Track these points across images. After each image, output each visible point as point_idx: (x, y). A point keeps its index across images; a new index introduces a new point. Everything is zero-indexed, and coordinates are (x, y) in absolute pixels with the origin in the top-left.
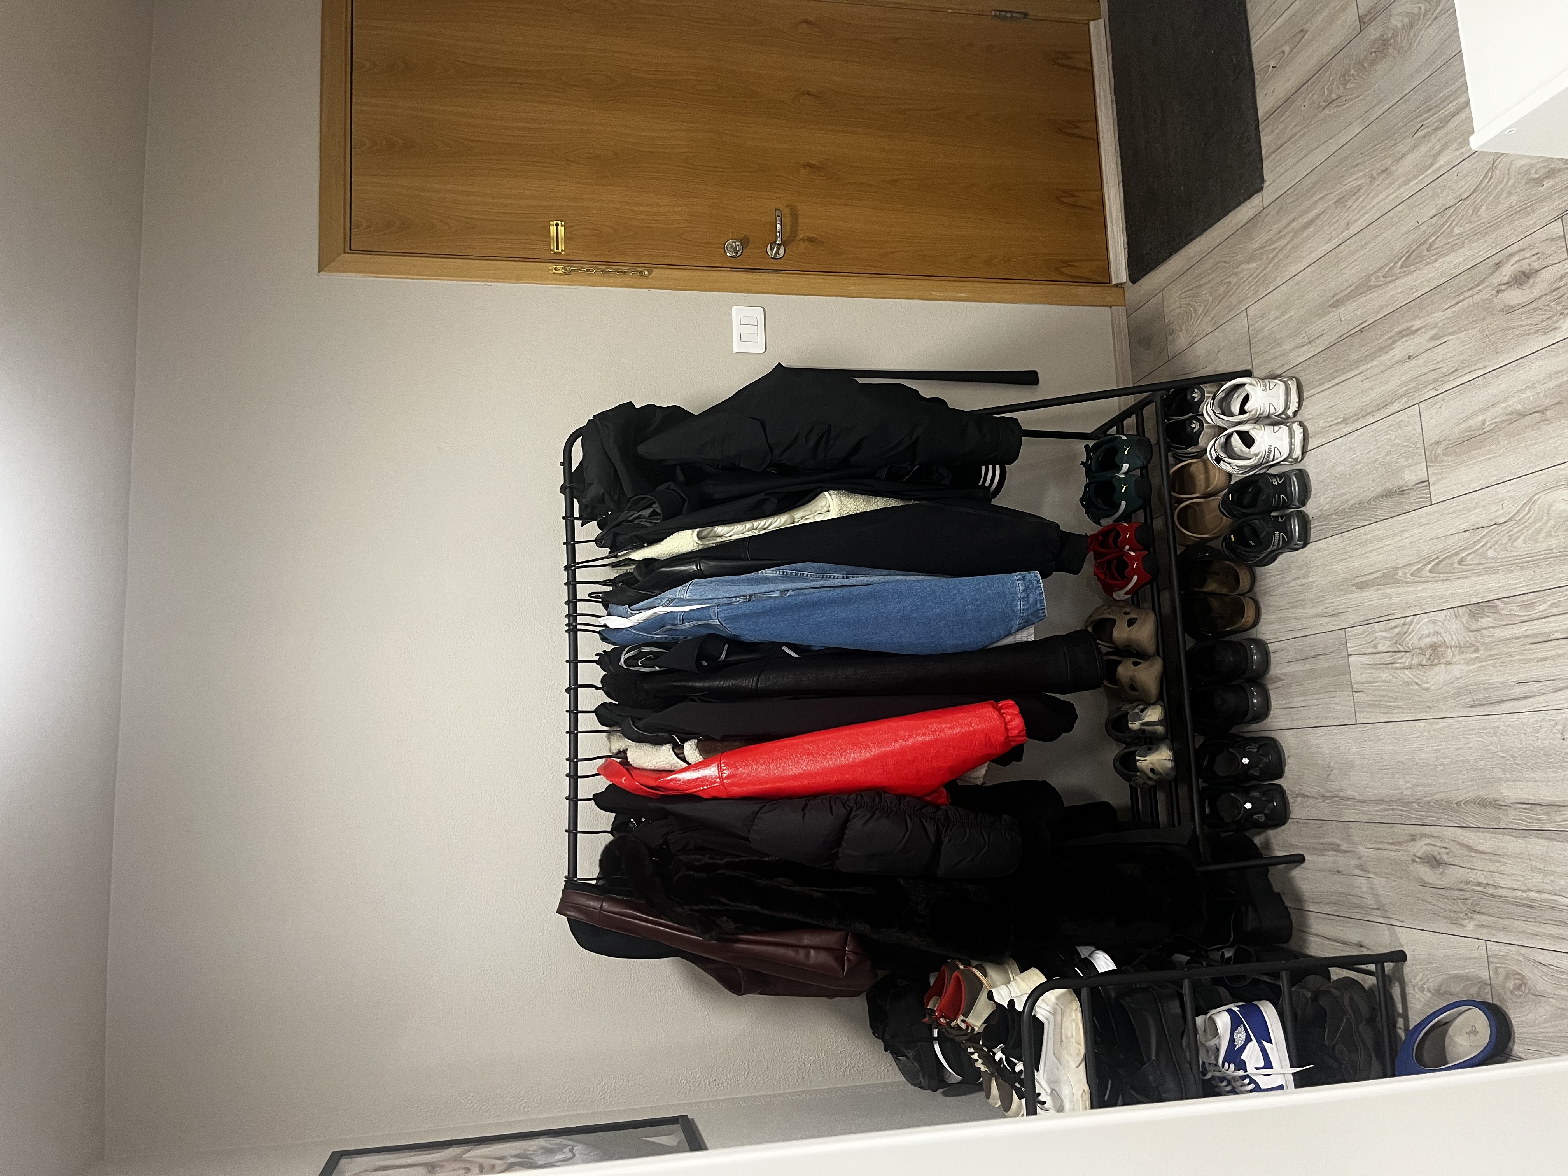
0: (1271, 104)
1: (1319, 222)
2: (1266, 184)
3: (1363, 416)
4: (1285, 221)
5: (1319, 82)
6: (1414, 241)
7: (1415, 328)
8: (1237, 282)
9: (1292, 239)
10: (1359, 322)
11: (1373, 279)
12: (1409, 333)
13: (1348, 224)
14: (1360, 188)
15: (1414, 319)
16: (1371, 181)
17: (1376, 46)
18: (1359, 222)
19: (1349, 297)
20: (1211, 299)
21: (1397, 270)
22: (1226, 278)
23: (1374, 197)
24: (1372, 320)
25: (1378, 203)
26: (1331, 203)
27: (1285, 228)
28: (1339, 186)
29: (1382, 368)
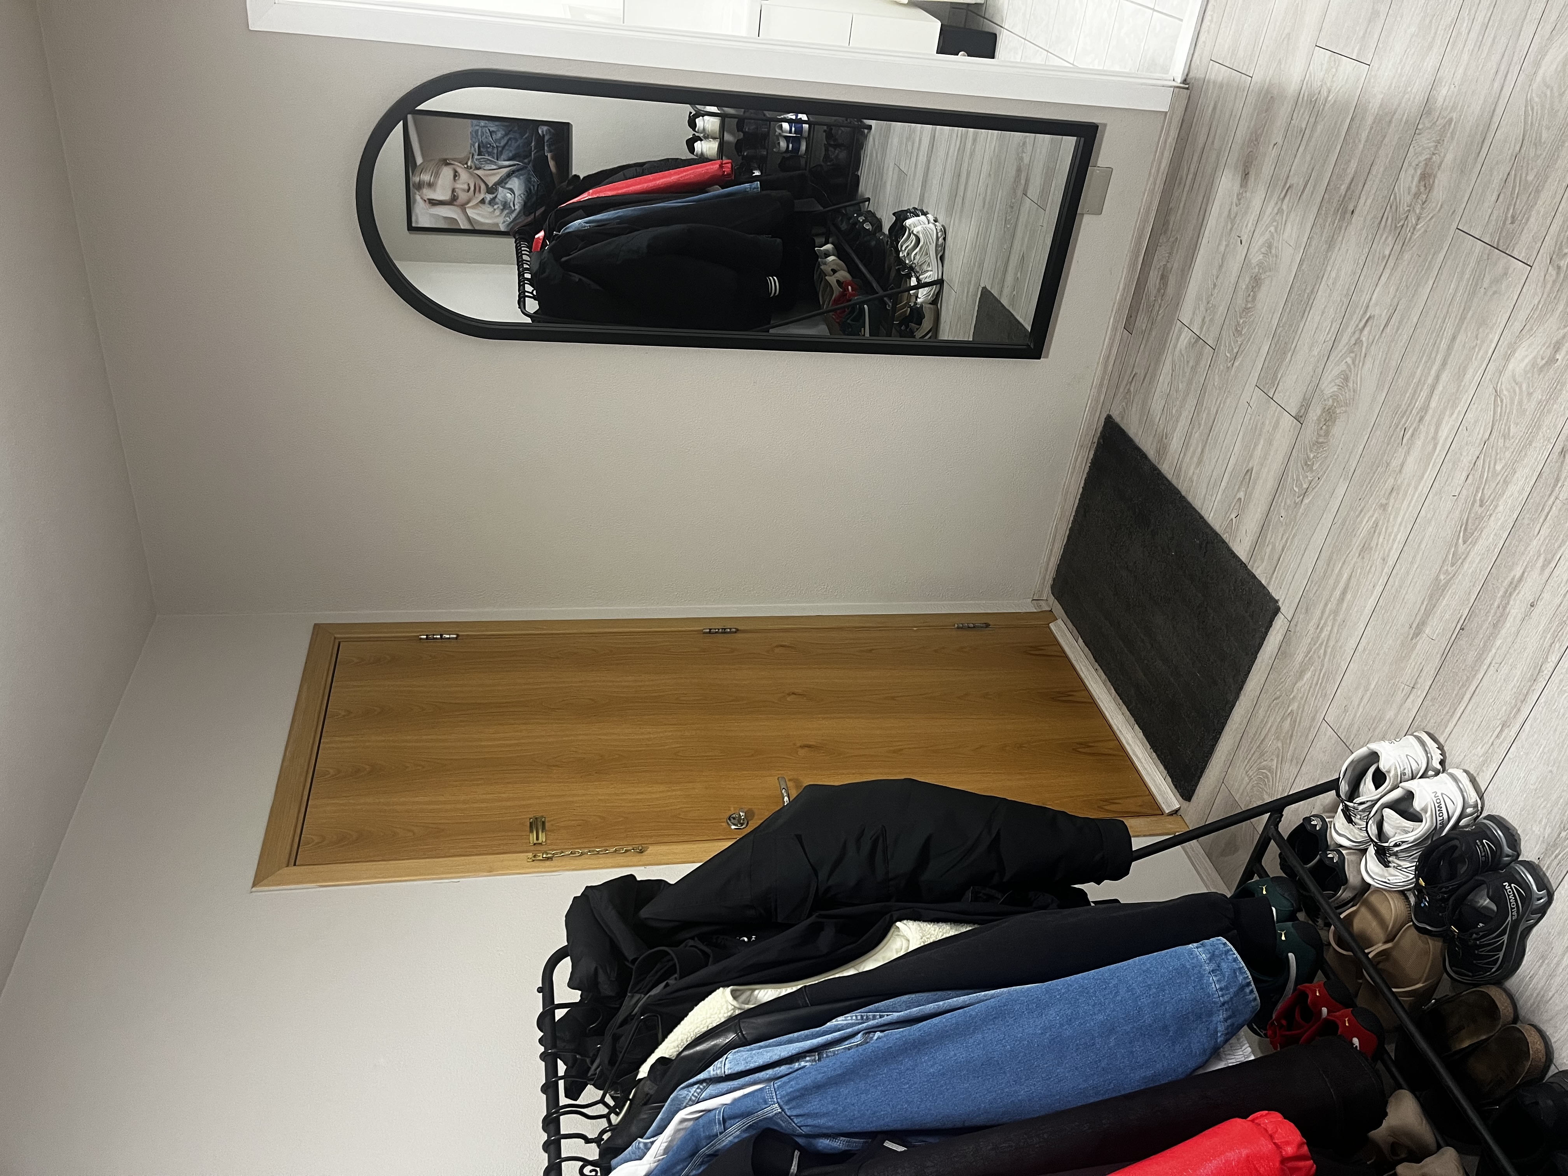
0: (1250, 542)
1: (1354, 581)
2: (1280, 604)
3: (1522, 702)
4: (1318, 613)
5: (1285, 490)
6: (1461, 512)
7: (1517, 577)
8: (1299, 708)
9: (1335, 620)
10: (1454, 625)
11: (1442, 577)
12: (1514, 586)
13: (1384, 560)
14: (1376, 524)
15: (1510, 570)
16: (1384, 510)
17: (1323, 420)
18: (1395, 547)
19: (1429, 612)
20: (1280, 745)
21: (1462, 547)
22: (1286, 711)
23: (1396, 518)
24: (1468, 610)
25: (1403, 518)
26: (1354, 560)
27: (1321, 618)
28: (1354, 540)
29: (1510, 640)
